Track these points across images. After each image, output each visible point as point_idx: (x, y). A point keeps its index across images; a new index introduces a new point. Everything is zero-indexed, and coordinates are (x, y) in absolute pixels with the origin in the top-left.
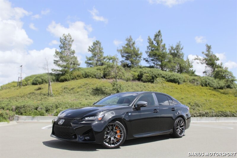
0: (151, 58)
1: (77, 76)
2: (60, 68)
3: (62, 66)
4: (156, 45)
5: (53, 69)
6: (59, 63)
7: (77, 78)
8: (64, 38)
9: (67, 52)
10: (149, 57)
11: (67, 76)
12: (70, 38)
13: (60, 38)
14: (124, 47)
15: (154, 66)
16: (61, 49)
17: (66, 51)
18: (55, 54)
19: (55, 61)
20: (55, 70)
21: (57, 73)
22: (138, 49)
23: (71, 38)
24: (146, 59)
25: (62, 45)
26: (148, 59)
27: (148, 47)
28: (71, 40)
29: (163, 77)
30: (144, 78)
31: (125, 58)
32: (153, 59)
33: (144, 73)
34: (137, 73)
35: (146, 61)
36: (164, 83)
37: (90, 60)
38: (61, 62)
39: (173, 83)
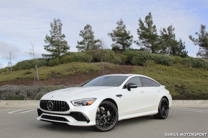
0: (142, 41)
1: (67, 60)
2: (50, 52)
3: (52, 51)
4: (147, 27)
5: (43, 54)
6: (49, 48)
7: (67, 62)
8: (55, 23)
10: (139, 40)
11: (57, 60)
12: (60, 22)
13: (51, 23)
14: (114, 31)
15: (145, 48)
16: (52, 35)
17: (56, 36)
18: (46, 40)
19: (45, 46)
20: (45, 55)
21: (47, 58)
22: (129, 31)
24: (137, 42)
25: (52, 31)
26: (138, 42)
27: (138, 29)
28: (61, 24)
29: (152, 59)
30: (133, 61)
31: (116, 41)
32: (143, 41)
33: (134, 55)
34: (126, 56)
35: (137, 43)
36: (153, 65)
37: (81, 44)
38: (51, 47)
39: (162, 65)
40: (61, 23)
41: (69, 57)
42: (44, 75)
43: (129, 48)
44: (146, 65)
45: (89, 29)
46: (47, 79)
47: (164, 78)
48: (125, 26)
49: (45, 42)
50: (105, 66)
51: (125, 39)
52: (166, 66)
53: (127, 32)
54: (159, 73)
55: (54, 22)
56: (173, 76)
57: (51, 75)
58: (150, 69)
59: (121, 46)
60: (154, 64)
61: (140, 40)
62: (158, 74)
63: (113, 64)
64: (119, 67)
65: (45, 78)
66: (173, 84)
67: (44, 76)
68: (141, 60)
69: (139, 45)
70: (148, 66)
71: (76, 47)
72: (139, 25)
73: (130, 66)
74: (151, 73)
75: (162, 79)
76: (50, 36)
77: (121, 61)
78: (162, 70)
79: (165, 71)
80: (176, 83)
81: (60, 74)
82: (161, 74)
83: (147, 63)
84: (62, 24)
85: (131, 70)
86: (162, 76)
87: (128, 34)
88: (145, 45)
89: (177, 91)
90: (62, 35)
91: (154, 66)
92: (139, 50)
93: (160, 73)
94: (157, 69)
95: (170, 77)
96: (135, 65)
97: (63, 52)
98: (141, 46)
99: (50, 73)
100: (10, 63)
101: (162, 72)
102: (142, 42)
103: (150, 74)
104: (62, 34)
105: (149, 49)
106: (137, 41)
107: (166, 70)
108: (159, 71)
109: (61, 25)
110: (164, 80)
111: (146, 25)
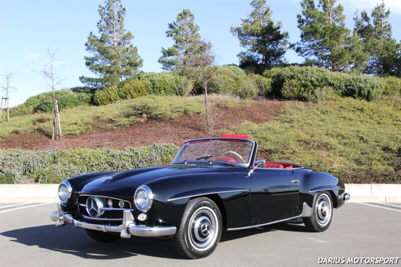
0: (307, 43)
2: (96, 74)
3: (101, 70)
4: (321, 9)
5: (83, 77)
6: (96, 63)
8: (108, 6)
9: (113, 38)
10: (302, 41)
12: (120, 4)
13: (100, 6)
14: (246, 21)
15: (314, 60)
16: (102, 32)
17: (110, 35)
18: (88, 43)
19: (87, 59)
20: (87, 80)
22: (280, 23)
23: (121, 6)
24: (296, 47)
25: (104, 23)
26: (299, 46)
27: (299, 16)
28: (122, 10)
29: (331, 85)
30: (286, 90)
31: (249, 47)
32: (311, 43)
33: (288, 77)
34: (270, 80)
35: (298, 50)
36: (332, 99)
37: (169, 56)
38: (100, 61)
39: (355, 98)
40: (123, 7)
41: (139, 83)
42: (76, 124)
43: (280, 61)
44: (315, 98)
45: (189, 19)
46: (82, 133)
47: (354, 128)
48: (268, 10)
49: (87, 50)
50: (219, 102)
51: (271, 41)
52: (364, 102)
53: (275, 25)
54: (345, 118)
55: (106, 4)
56: (379, 123)
57: (93, 125)
58: (323, 108)
59: (261, 56)
60: (334, 97)
61: (304, 40)
62: (342, 119)
63: (238, 98)
64: (249, 105)
65: (78, 132)
66: (377, 144)
67: (75, 127)
68: (303, 89)
69: (302, 53)
70: (320, 102)
71: (159, 61)
72: (302, 5)
73: (276, 102)
74: (323, 117)
75: (351, 133)
76: (99, 36)
77: (255, 90)
78: (353, 111)
79: (359, 113)
80: (385, 141)
81: (114, 121)
82: (350, 120)
83: (318, 95)
84: (124, 9)
85: (279, 111)
86: (351, 125)
87: (275, 30)
88: (316, 54)
89: (386, 162)
90: (126, 33)
91: (335, 101)
92: (301, 65)
93: (348, 118)
94: (342, 107)
95: (371, 126)
96: (289, 99)
97: (127, 73)
98: (306, 57)
99: (91, 121)
100: (6, 99)
101: (351, 115)
102: (309, 46)
103: (322, 120)
104: (125, 30)
105: (324, 62)
106: (298, 43)
107: (362, 110)
108: (344, 113)
109: (122, 12)
110: (354, 134)
111: (319, 6)
